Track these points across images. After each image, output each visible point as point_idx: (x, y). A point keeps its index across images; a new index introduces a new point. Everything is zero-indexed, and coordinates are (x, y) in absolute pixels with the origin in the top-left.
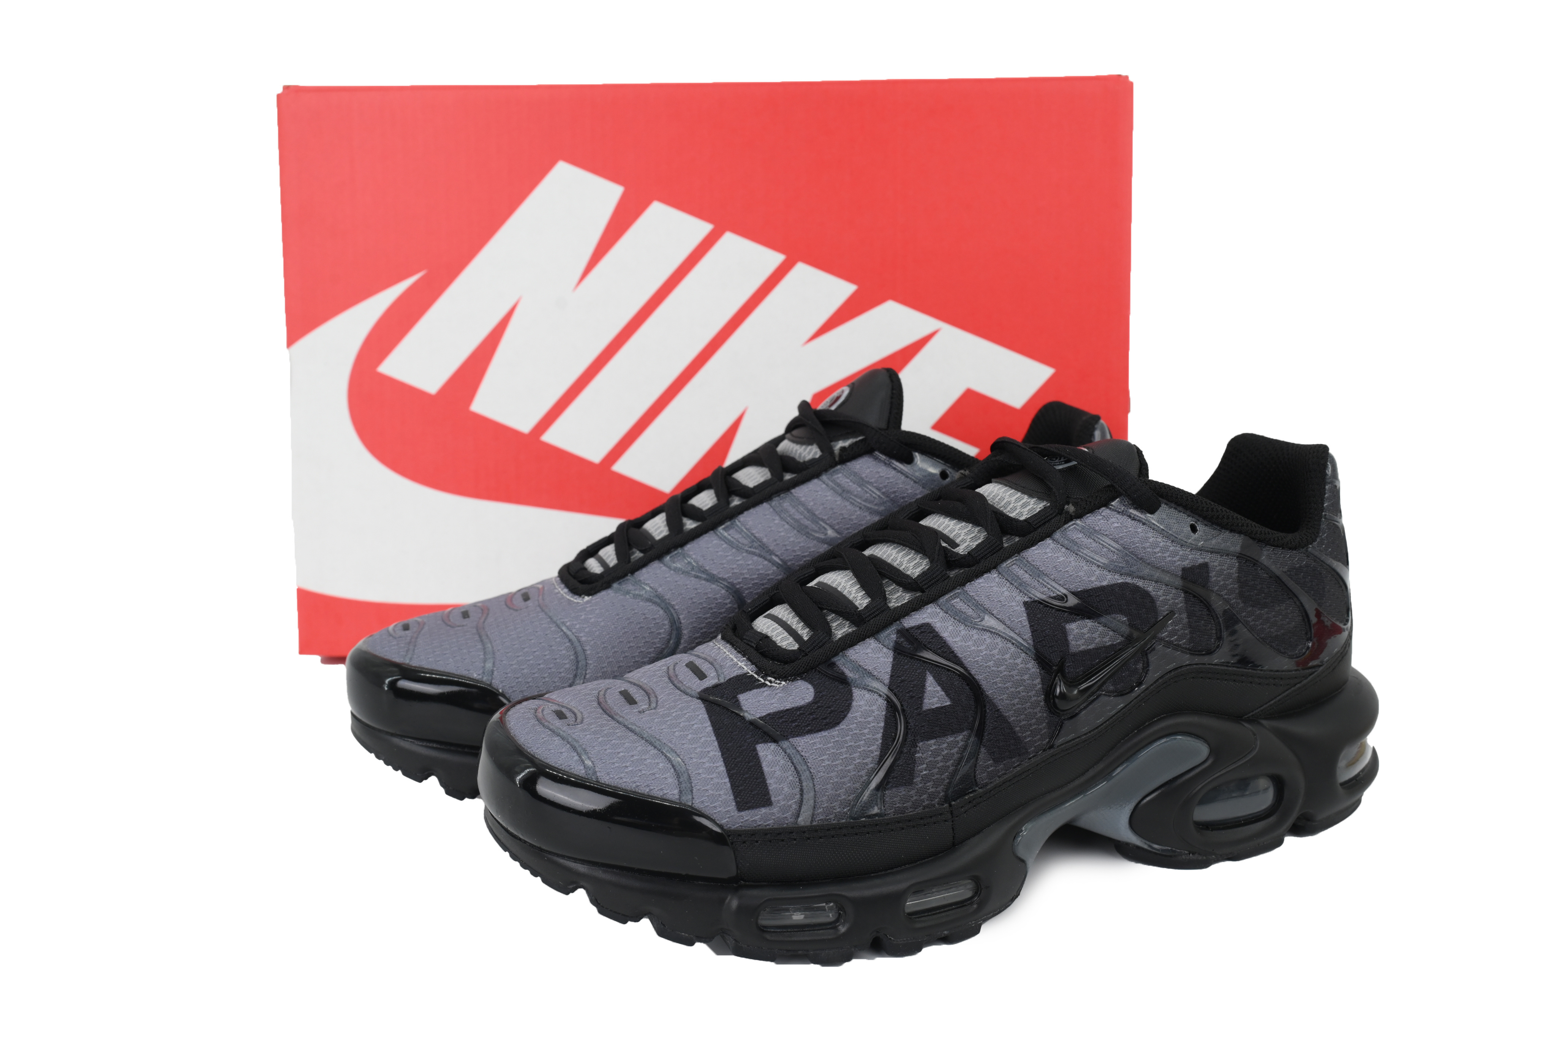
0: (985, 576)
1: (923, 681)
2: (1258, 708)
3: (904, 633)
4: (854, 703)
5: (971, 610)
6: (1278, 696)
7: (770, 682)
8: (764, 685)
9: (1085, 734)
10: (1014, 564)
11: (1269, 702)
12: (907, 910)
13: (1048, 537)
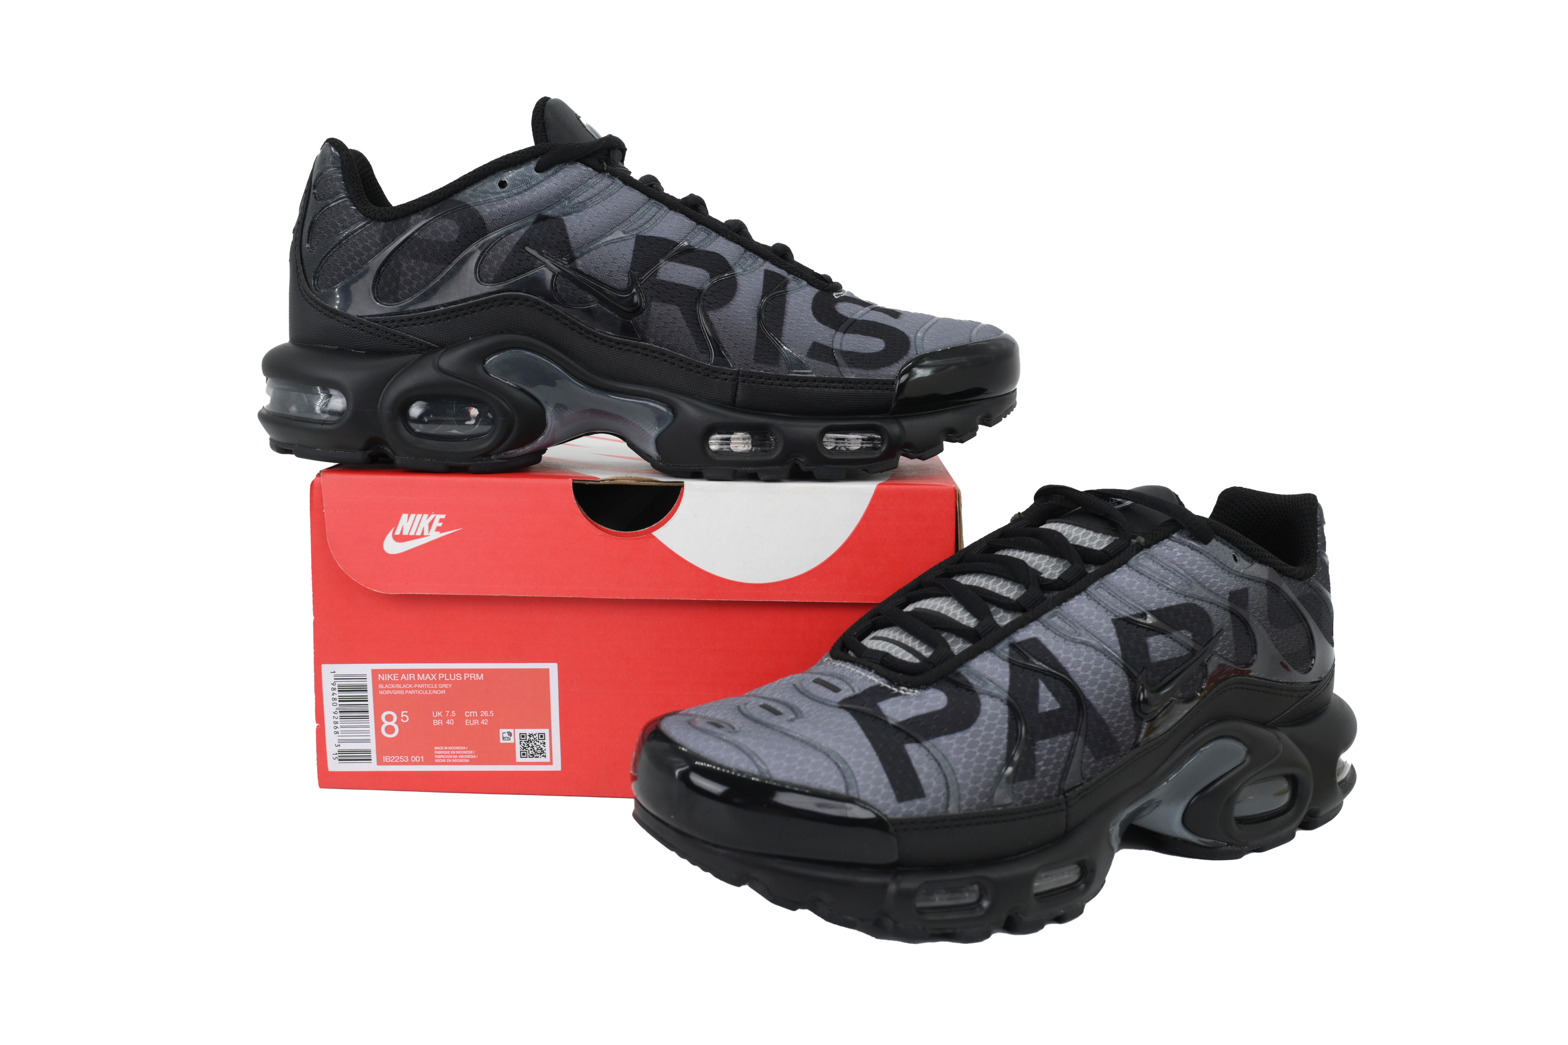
0: (1077, 597)
1: (1036, 687)
2: (1277, 717)
3: (1013, 646)
4: (982, 708)
5: (1068, 626)
6: (1292, 706)
7: (904, 691)
8: (898, 694)
9: (1161, 736)
10: (1099, 587)
11: (1285, 711)
12: (1036, 891)
13: (1124, 564)
